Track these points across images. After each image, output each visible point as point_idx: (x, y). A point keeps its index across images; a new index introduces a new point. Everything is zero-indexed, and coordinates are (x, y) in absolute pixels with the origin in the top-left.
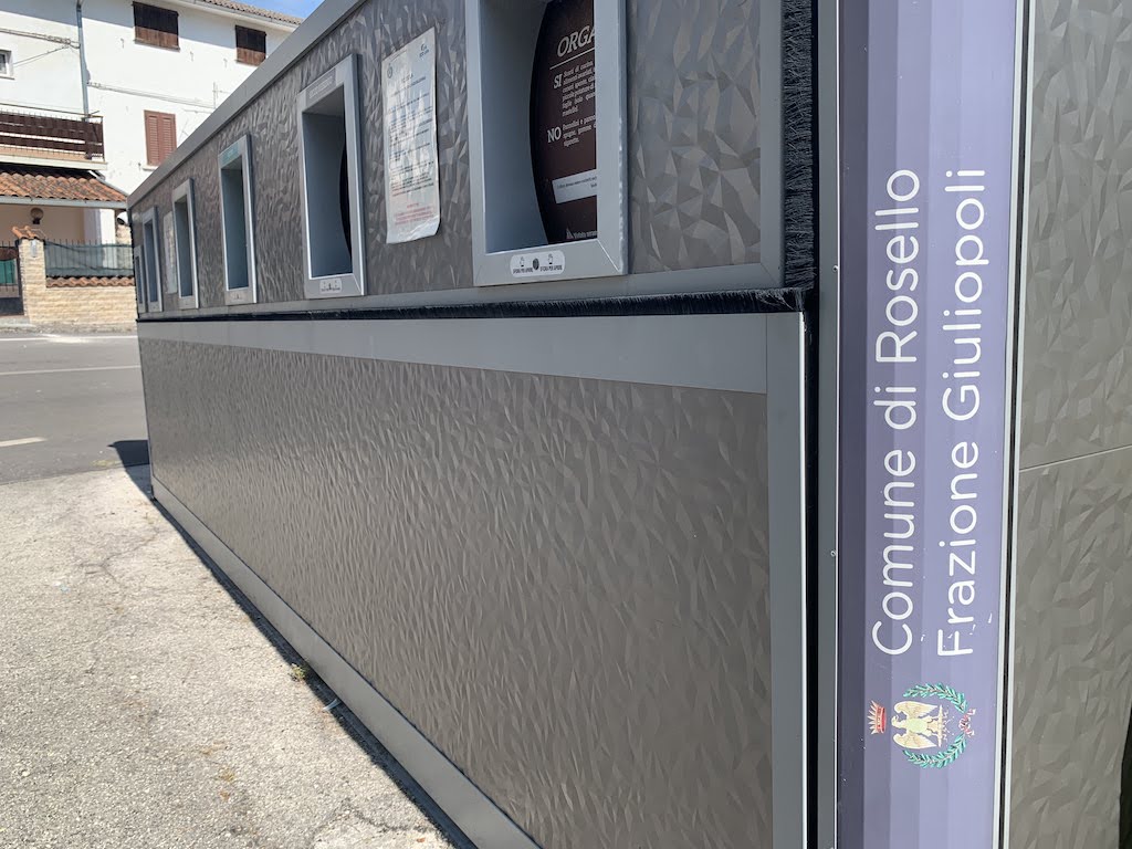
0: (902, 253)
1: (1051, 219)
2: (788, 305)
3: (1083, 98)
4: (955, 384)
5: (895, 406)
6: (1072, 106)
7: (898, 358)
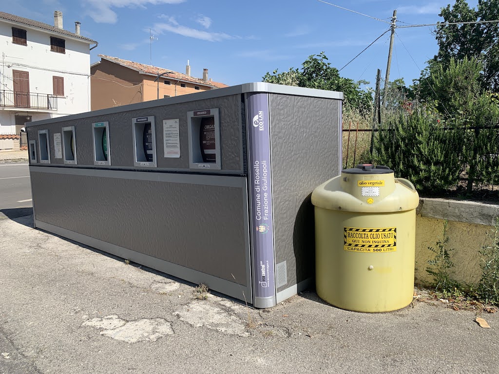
0: (257, 171)
1: (275, 165)
2: (245, 176)
3: (279, 150)
4: (264, 186)
5: (258, 189)
6: (277, 151)
7: (257, 183)
